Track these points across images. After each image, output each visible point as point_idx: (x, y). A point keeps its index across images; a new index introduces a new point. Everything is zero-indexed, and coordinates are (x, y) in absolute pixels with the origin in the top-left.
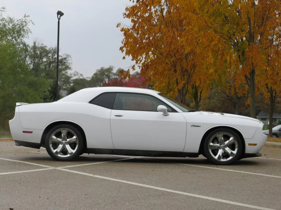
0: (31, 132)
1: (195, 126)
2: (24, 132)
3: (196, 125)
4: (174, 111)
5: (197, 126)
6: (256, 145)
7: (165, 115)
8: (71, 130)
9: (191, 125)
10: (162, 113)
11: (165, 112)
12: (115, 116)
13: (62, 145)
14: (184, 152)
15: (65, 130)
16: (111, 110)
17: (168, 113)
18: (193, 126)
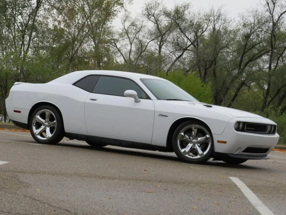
0: (20, 112)
1: (162, 115)
2: (15, 111)
4: (148, 98)
5: (164, 116)
6: (225, 142)
7: (136, 102)
8: (52, 112)
9: (159, 114)
10: (133, 99)
11: (135, 98)
12: (90, 100)
13: (44, 127)
14: (152, 144)
15: (48, 112)
16: (89, 93)
17: (140, 99)
18: (160, 115)
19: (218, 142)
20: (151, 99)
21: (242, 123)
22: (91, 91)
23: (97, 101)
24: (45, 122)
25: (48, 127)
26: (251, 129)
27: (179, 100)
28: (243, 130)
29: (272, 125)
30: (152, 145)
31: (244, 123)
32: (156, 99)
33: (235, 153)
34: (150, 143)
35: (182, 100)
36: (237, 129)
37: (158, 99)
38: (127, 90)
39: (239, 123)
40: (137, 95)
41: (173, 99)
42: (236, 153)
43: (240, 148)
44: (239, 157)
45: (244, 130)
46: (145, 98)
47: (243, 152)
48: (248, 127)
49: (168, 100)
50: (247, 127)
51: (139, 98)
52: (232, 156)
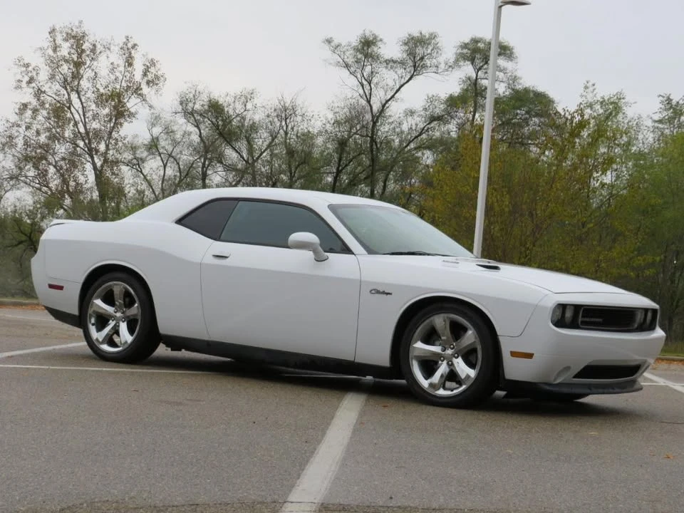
0: (61, 288)
1: (378, 292)
2: (51, 286)
3: (381, 291)
4: (346, 250)
5: (384, 293)
6: (530, 356)
7: (319, 259)
8: (128, 287)
9: (370, 289)
10: (310, 254)
11: (315, 252)
12: (212, 258)
13: (114, 322)
14: (357, 361)
15: (118, 287)
16: (213, 241)
17: (326, 254)
18: (373, 292)
19: (514, 354)
20: (353, 254)
21: (572, 307)
22: (216, 236)
23: (227, 260)
24: (116, 312)
25: (123, 322)
26: (593, 320)
27: (420, 254)
28: (573, 325)
29: (646, 310)
30: (357, 363)
31: (577, 308)
32: (365, 252)
33: (555, 380)
34: (351, 359)
35: (428, 255)
36: (560, 323)
37: (370, 251)
38: (294, 232)
39: (563, 307)
40: (321, 245)
41: (406, 251)
42: (558, 381)
43: (568, 368)
44: (565, 390)
45: (578, 324)
46: (339, 250)
47: (574, 377)
48: (587, 317)
49: (393, 254)
50: (583, 317)
51: (325, 251)
52: (548, 388)
